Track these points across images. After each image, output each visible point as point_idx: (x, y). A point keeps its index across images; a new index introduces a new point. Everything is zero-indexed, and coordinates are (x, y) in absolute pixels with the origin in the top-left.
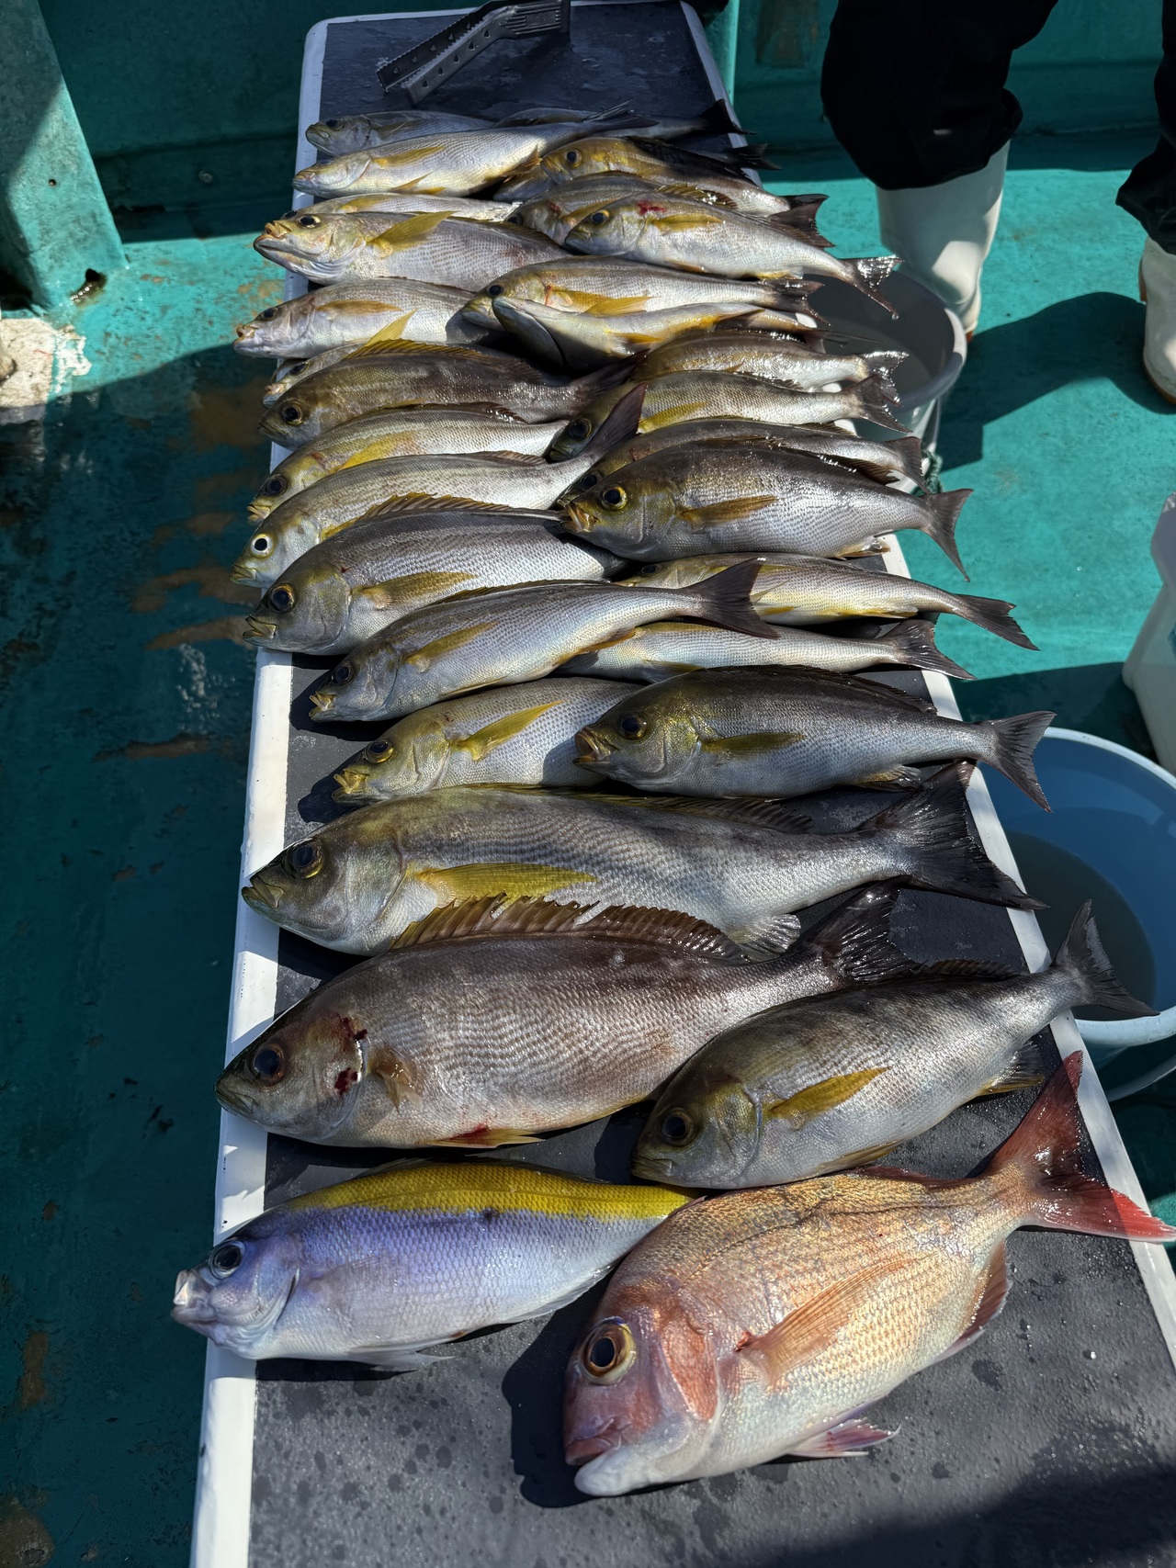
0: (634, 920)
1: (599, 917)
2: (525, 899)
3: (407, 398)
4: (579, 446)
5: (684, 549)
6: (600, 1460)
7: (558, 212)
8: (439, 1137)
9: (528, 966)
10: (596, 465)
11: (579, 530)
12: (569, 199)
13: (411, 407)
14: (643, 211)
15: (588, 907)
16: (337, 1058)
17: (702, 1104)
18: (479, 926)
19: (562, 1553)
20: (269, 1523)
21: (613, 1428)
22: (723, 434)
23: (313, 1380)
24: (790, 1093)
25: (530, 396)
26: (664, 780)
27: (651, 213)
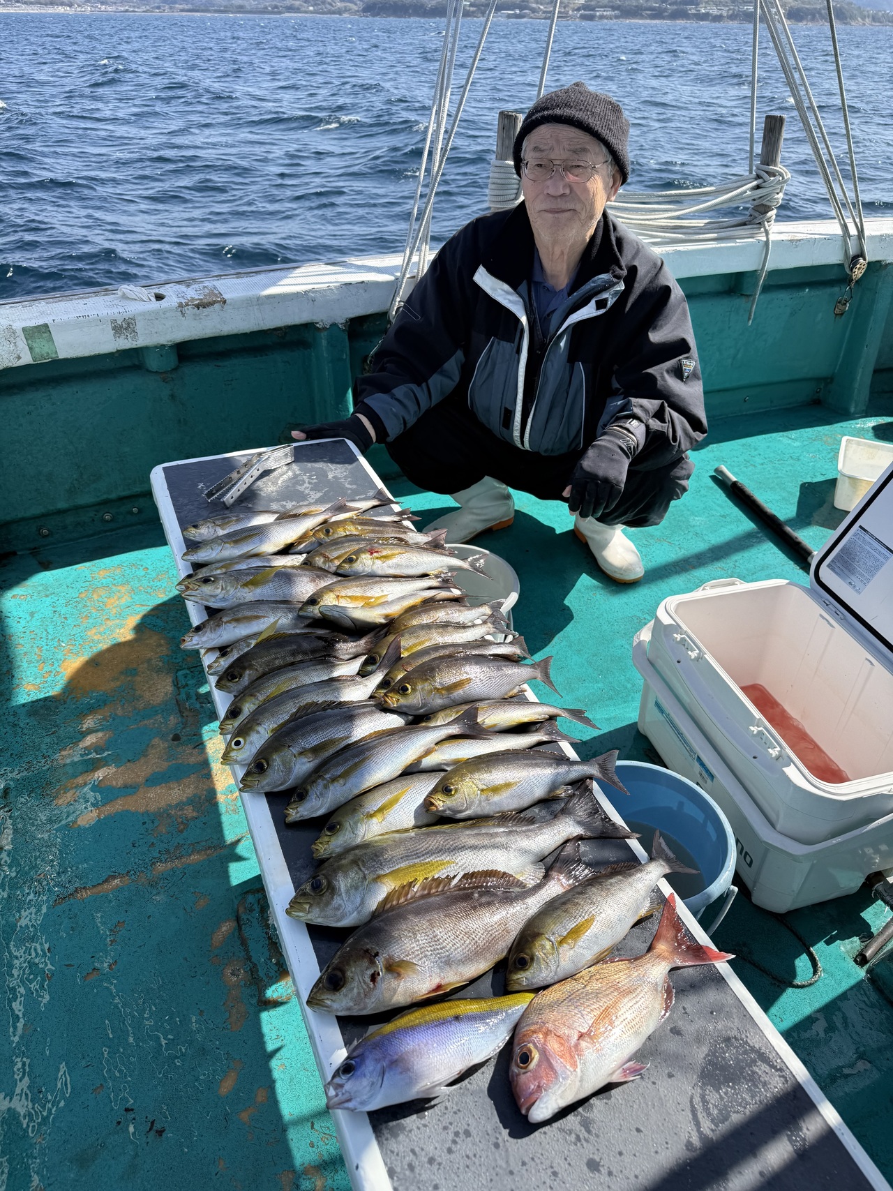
0: (476, 878)
1: (460, 880)
2: (426, 879)
3: (290, 659)
4: (374, 667)
5: (441, 706)
6: (537, 1103)
7: (328, 558)
8: (421, 994)
9: (439, 907)
10: (386, 675)
11: (392, 706)
12: (332, 551)
13: (292, 664)
14: (372, 553)
15: (455, 876)
16: (368, 968)
17: (531, 948)
18: (409, 896)
19: (531, 1156)
20: (399, 1185)
21: (539, 1086)
22: (442, 653)
23: (398, 1119)
24: (566, 933)
25: (346, 648)
26: (467, 813)
27: (375, 554)
